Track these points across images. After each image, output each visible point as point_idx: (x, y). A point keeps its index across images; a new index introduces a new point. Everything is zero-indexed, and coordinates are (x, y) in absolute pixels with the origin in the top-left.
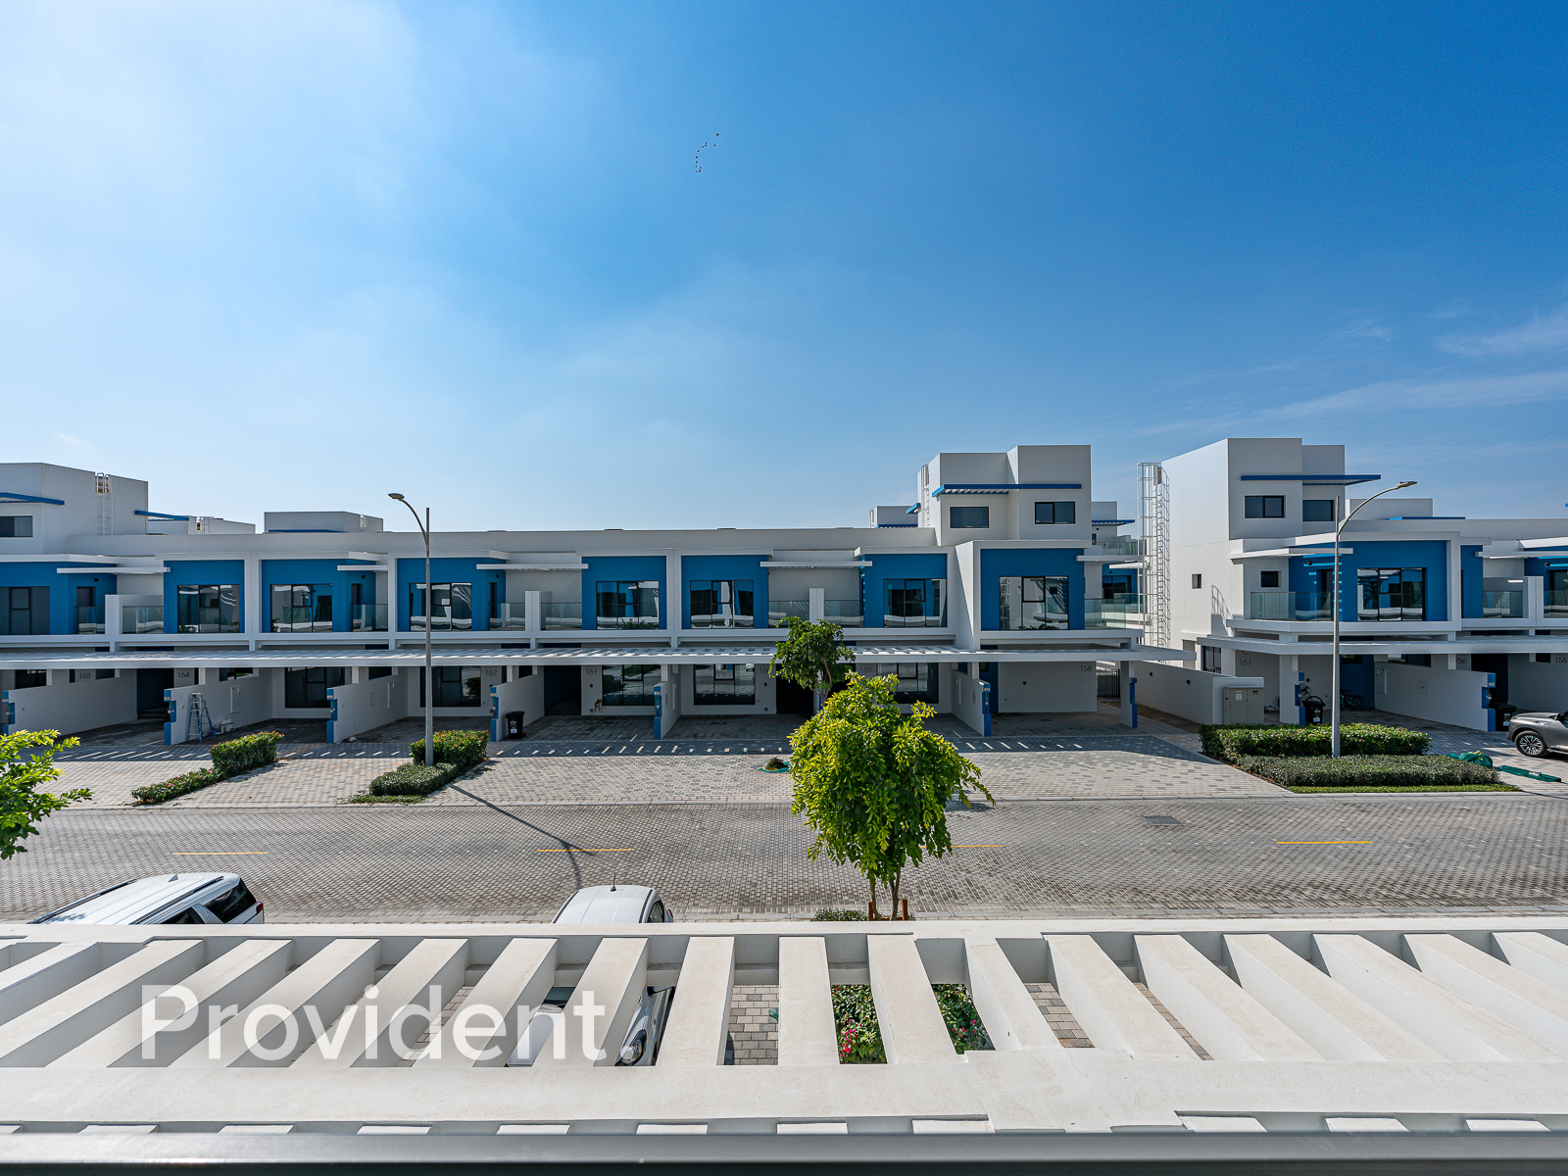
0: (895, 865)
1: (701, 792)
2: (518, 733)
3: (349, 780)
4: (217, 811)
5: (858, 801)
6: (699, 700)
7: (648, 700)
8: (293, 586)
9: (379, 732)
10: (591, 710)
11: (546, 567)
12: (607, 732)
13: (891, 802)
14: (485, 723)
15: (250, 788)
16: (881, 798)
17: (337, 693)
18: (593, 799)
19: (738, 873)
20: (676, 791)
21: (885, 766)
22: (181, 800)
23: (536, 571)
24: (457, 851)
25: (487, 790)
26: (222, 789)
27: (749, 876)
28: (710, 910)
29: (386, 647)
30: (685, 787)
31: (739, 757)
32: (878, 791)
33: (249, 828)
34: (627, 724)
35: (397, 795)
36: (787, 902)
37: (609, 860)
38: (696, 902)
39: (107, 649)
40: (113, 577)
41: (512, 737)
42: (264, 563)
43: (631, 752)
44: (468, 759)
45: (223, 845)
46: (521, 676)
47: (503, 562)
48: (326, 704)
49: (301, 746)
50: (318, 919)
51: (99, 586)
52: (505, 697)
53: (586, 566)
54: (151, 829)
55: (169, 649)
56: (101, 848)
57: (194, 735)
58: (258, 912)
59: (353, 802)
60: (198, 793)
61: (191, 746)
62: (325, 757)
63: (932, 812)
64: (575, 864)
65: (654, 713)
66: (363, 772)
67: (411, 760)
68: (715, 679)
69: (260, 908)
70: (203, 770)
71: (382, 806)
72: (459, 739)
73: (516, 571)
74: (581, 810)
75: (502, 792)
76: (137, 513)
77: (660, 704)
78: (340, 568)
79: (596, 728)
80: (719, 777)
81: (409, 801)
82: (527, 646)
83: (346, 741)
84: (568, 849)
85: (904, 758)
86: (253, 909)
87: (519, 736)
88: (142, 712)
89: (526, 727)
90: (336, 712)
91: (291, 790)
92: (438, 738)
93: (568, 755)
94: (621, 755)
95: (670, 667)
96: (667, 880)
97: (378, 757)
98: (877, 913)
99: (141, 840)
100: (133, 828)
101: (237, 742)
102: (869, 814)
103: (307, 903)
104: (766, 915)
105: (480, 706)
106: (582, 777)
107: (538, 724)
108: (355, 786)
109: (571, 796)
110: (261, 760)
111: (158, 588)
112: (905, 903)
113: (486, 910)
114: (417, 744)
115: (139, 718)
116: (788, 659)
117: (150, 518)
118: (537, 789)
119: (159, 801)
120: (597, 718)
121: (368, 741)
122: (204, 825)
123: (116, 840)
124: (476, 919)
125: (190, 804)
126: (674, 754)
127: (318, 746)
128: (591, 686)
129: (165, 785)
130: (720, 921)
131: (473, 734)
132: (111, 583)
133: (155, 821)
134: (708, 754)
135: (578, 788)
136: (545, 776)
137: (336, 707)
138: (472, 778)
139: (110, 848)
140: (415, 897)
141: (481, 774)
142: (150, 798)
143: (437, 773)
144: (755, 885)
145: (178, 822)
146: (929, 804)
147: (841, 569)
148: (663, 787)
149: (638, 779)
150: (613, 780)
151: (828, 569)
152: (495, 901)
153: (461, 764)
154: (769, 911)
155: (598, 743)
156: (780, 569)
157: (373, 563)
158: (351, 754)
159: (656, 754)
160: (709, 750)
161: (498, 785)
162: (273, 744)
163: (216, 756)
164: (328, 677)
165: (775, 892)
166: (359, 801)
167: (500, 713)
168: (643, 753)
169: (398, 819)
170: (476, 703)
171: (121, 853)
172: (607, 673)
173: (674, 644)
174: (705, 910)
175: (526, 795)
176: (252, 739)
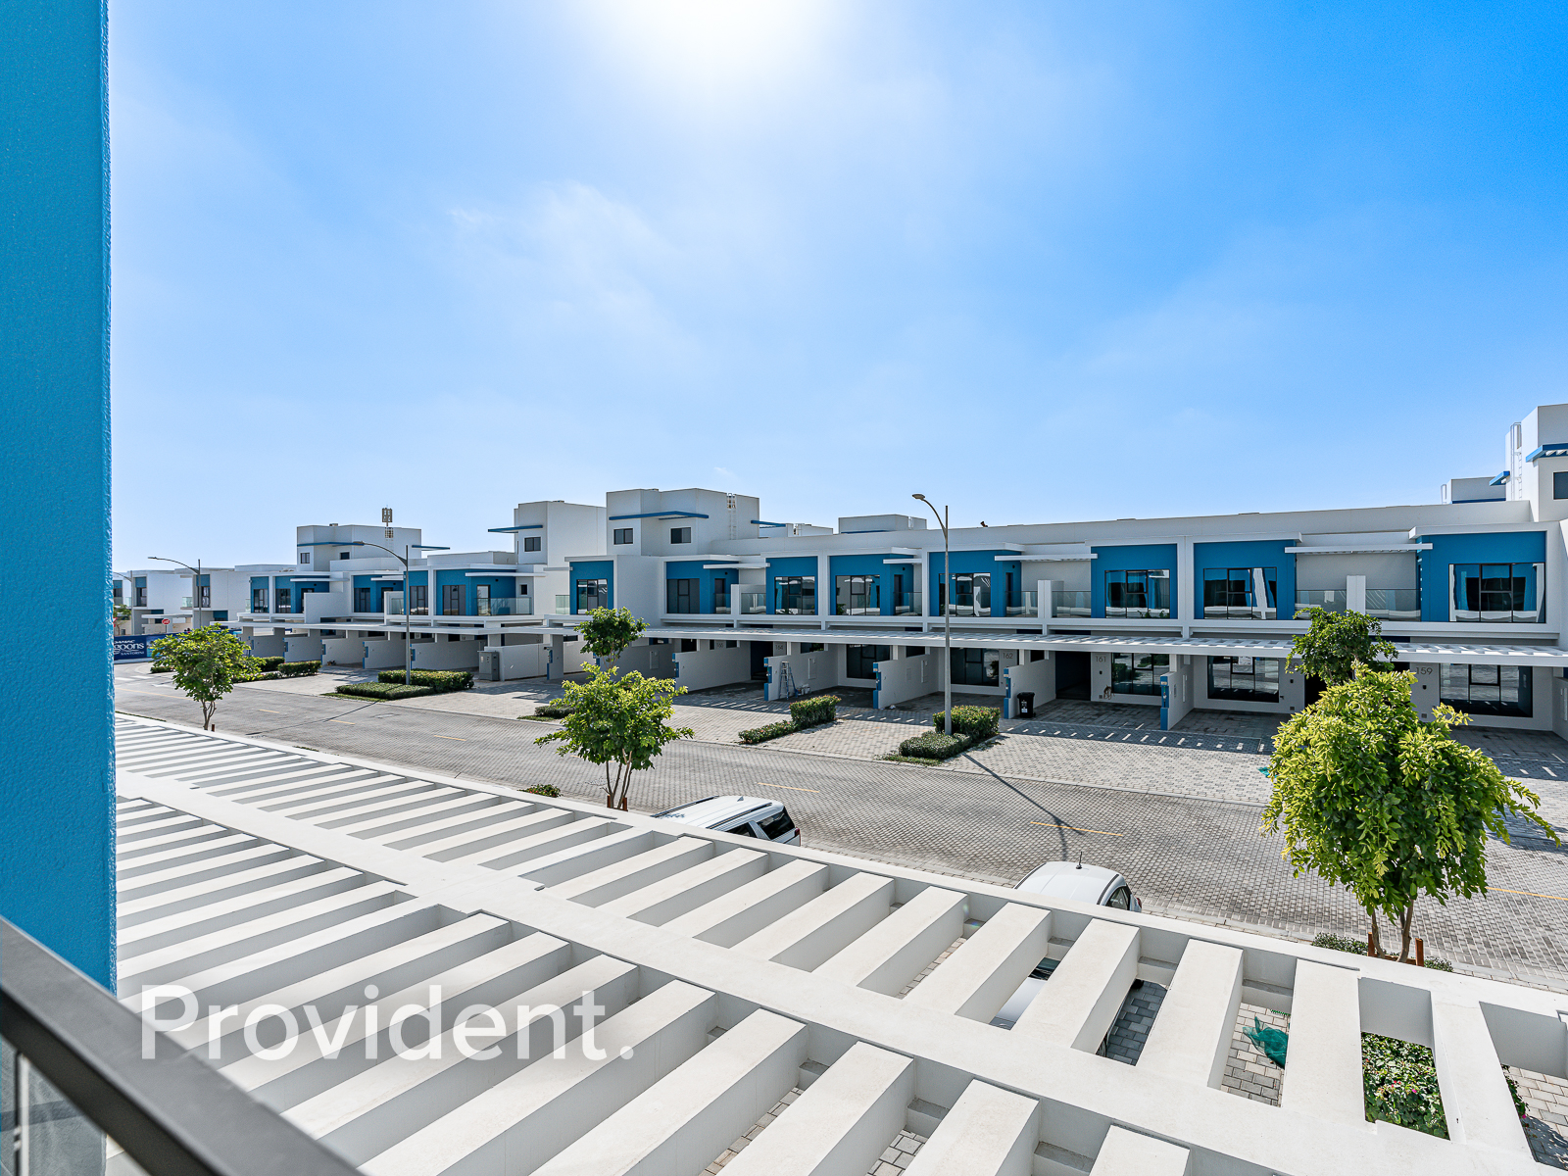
0: (1402, 895)
1: (1203, 788)
2: (1028, 711)
3: (885, 741)
4: (790, 755)
5: (1350, 815)
6: (1215, 693)
7: (1155, 690)
8: (851, 577)
9: (913, 703)
10: (1101, 697)
11: (1058, 558)
12: (1114, 718)
13: (1393, 820)
14: (999, 701)
15: (814, 740)
16: (1379, 812)
17: (881, 667)
18: (1090, 781)
19: (1232, 877)
20: (1176, 783)
21: (1386, 776)
22: (769, 743)
23: (1048, 561)
24: (961, 812)
25: (994, 762)
26: (796, 739)
27: (1245, 882)
28: (1195, 909)
29: (920, 629)
30: (1186, 781)
31: (1252, 756)
32: (1374, 805)
33: (810, 771)
34: (1135, 713)
35: (919, 757)
36: (1286, 918)
37: (1097, 841)
38: (1181, 898)
39: (731, 626)
40: (736, 571)
41: (1023, 716)
42: (832, 558)
43: (1135, 740)
44: (981, 732)
45: (791, 781)
46: (1033, 660)
47: (1019, 553)
48: (873, 676)
49: (854, 709)
50: (846, 851)
51: (728, 578)
52: (1018, 678)
53: (1095, 556)
54: (747, 762)
55: (770, 626)
56: (717, 773)
57: (784, 695)
58: (796, 835)
59: (886, 759)
60: (781, 739)
61: (781, 702)
62: (870, 720)
63: (1450, 839)
64: (1063, 840)
65: (1160, 703)
66: (896, 735)
67: (933, 729)
68: (1232, 673)
69: (797, 833)
70: (785, 722)
71: (906, 765)
72: (974, 713)
73: (1030, 562)
74: (1077, 790)
75: (1007, 765)
76: (752, 522)
77: (1167, 694)
78: (886, 561)
79: (1103, 714)
80: (1226, 775)
81: (928, 764)
82: (1039, 632)
83: (888, 708)
84: (1059, 825)
85: (1412, 770)
86: (791, 833)
87: (1030, 715)
88: (753, 675)
89: (1037, 708)
90: (880, 682)
91: (843, 744)
92: (956, 711)
93: (1071, 738)
94: (1124, 742)
95: (1181, 657)
96: (1153, 870)
97: (910, 723)
98: (1379, 949)
99: (740, 770)
100: (737, 760)
101: (808, 702)
102: (1362, 831)
103: (840, 836)
104: (1259, 927)
105: (998, 685)
106: (1082, 759)
107: (1048, 707)
108: (889, 746)
109: (1069, 776)
110: (821, 718)
111: (762, 579)
112: (1420, 944)
113: (977, 868)
114: (939, 714)
115: (752, 679)
116: (1308, 653)
117: (761, 526)
118: (1038, 766)
119: (755, 742)
120: (1106, 704)
121: (905, 710)
122: (781, 764)
123: (726, 768)
124: (968, 874)
125: (774, 747)
126: (1180, 746)
127: (866, 710)
128: (1101, 673)
129: (759, 730)
130: (1203, 922)
131: (986, 710)
132: (733, 575)
133: (752, 757)
134: (1218, 749)
135: (1077, 769)
136: (1048, 754)
137: (880, 679)
138: (983, 750)
139: (722, 773)
140: (920, 846)
141: (991, 747)
142: (750, 739)
143: (952, 742)
144: (1251, 893)
145: (765, 760)
146: (1446, 830)
147: (1391, 553)
148: (1163, 778)
149: (1138, 767)
150: (1112, 766)
151: (1373, 553)
152: (986, 862)
153: (975, 736)
154: (1263, 923)
155: (1103, 728)
156: (1311, 554)
157: (912, 557)
158: (890, 720)
159: (1160, 744)
160: (1219, 746)
161: (1004, 758)
162: (833, 705)
163: (794, 712)
164: (878, 653)
165: (1273, 905)
166: (890, 759)
167: (1012, 693)
168: (1147, 742)
169: (918, 777)
170: (995, 683)
171: (727, 777)
172: (1118, 661)
173: (1186, 634)
174: (1189, 909)
175: (1028, 770)
176: (818, 700)
